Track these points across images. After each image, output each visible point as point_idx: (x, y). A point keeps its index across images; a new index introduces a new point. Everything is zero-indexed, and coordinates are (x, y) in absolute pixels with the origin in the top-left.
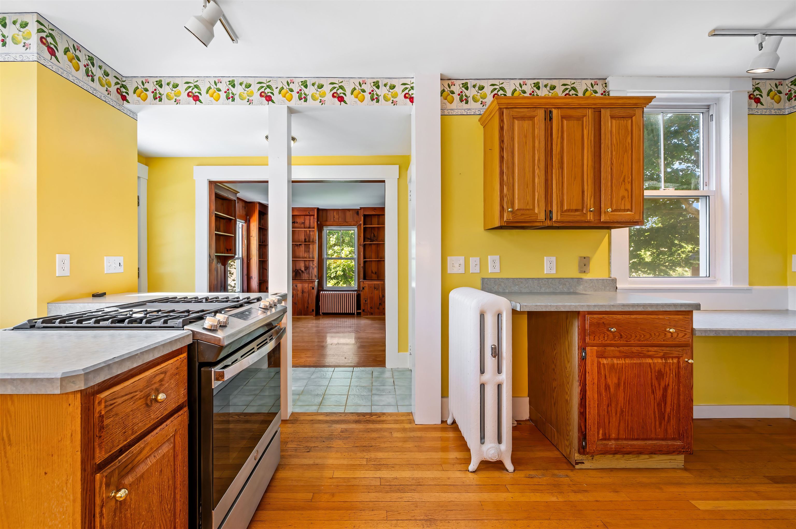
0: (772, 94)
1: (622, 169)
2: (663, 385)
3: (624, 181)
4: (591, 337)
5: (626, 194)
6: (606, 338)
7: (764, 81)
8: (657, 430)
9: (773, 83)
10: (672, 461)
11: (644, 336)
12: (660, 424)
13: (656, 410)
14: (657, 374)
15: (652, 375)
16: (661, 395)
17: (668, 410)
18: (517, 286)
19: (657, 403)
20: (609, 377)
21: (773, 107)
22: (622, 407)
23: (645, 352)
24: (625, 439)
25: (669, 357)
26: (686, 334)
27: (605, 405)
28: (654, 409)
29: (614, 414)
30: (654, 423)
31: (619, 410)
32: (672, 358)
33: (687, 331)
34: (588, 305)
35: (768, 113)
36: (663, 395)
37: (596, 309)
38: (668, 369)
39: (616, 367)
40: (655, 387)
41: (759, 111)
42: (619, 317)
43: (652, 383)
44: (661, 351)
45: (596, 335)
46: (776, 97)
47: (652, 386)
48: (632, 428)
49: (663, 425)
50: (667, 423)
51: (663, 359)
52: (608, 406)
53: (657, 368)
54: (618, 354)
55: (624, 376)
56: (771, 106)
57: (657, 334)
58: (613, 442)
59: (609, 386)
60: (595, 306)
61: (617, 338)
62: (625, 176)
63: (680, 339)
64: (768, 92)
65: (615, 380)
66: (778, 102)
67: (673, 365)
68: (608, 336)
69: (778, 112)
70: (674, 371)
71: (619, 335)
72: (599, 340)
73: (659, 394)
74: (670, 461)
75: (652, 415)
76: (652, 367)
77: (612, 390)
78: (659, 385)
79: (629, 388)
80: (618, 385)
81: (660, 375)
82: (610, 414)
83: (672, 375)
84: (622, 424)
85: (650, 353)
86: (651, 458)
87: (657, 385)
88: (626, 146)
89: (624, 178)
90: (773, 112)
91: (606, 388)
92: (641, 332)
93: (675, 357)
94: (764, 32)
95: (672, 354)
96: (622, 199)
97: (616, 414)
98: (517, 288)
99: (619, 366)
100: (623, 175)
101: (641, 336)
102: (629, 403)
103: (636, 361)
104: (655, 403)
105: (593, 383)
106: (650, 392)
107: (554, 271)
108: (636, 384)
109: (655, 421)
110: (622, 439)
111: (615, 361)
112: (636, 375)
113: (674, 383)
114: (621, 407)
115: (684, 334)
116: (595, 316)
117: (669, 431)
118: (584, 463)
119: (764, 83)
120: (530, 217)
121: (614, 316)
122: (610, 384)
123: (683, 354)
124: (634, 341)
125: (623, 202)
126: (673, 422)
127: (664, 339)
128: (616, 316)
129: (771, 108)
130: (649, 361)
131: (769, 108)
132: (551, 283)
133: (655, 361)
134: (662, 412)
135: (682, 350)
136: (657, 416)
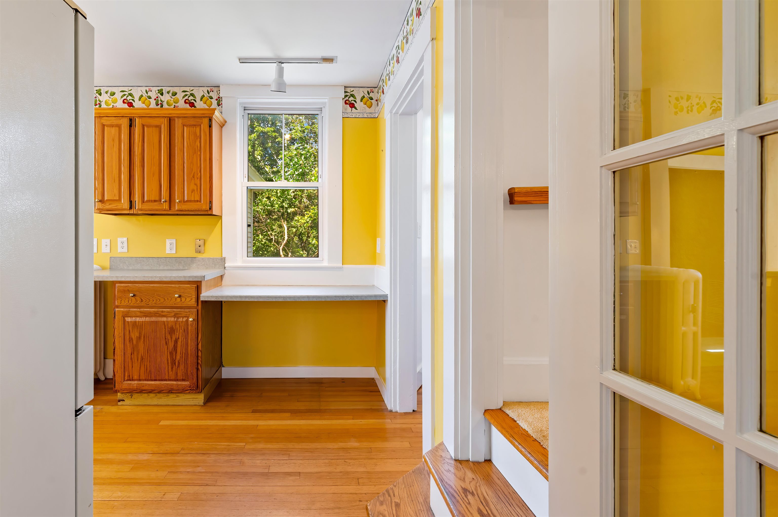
0: (364, 100)
1: (192, 167)
2: (174, 338)
3: (194, 177)
4: (118, 301)
5: (195, 188)
6: (130, 301)
7: (358, 89)
8: (170, 373)
9: (366, 90)
10: (194, 399)
11: (160, 300)
12: (172, 368)
13: (169, 358)
14: (169, 330)
15: (165, 330)
16: (173, 346)
17: (178, 357)
18: (139, 264)
19: (170, 352)
20: (132, 332)
21: (366, 111)
22: (143, 355)
23: (160, 313)
24: (146, 380)
25: (180, 317)
26: (192, 299)
27: (129, 354)
28: (168, 357)
29: (136, 360)
30: (167, 367)
31: (140, 357)
32: (183, 317)
33: (193, 296)
34: (116, 277)
35: (361, 116)
36: (174, 346)
37: (123, 279)
38: (178, 326)
39: (137, 324)
40: (168, 340)
41: (354, 115)
42: (140, 285)
43: (165, 337)
44: (172, 312)
45: (122, 299)
46: (368, 103)
47: (166, 339)
48: (150, 371)
49: (174, 369)
50: (177, 368)
51: (176, 318)
52: (131, 354)
53: (170, 325)
54: (139, 314)
55: (144, 331)
56: (363, 110)
57: (170, 299)
58: (136, 382)
59: (132, 338)
60: (122, 277)
61: (139, 301)
62: (194, 173)
63: (188, 302)
64: (361, 98)
65: (137, 334)
66: (369, 107)
67: (182, 323)
68: (131, 300)
69: (370, 115)
70: (183, 328)
71: (140, 299)
72: (125, 303)
73: (171, 345)
74: (192, 399)
75: (166, 361)
76: (166, 325)
77: (135, 342)
78: (171, 338)
79: (148, 341)
80: (140, 338)
81: (172, 331)
82: (133, 361)
83: (181, 331)
84: (143, 368)
85: (164, 314)
86: (178, 396)
87: (169, 338)
88: (195, 149)
89: (194, 175)
90: (365, 116)
91: (130, 341)
92: (157, 297)
93: (185, 317)
94: (279, 61)
95: (181, 314)
96: (192, 192)
97: (138, 360)
98: (139, 266)
99: (140, 323)
100: (193, 172)
101: (157, 300)
102: (148, 352)
103: (154, 319)
104: (168, 352)
105: (119, 336)
106: (164, 344)
107: (174, 252)
108: (153, 338)
109: (168, 366)
110: (143, 380)
111: (138, 319)
112: (153, 330)
113: (183, 336)
114: (141, 355)
115: (190, 299)
116: (122, 285)
117: (179, 374)
118: (124, 401)
119: (358, 90)
120: (116, 206)
121: (137, 285)
122: (133, 337)
123: (190, 315)
124: (152, 304)
125: (193, 194)
126: (182, 367)
127: (175, 302)
128: (139, 285)
129: (364, 112)
130: (164, 319)
131: (362, 112)
132: (168, 262)
133: (169, 319)
134: (174, 359)
135: (189, 311)
136: (170, 362)
